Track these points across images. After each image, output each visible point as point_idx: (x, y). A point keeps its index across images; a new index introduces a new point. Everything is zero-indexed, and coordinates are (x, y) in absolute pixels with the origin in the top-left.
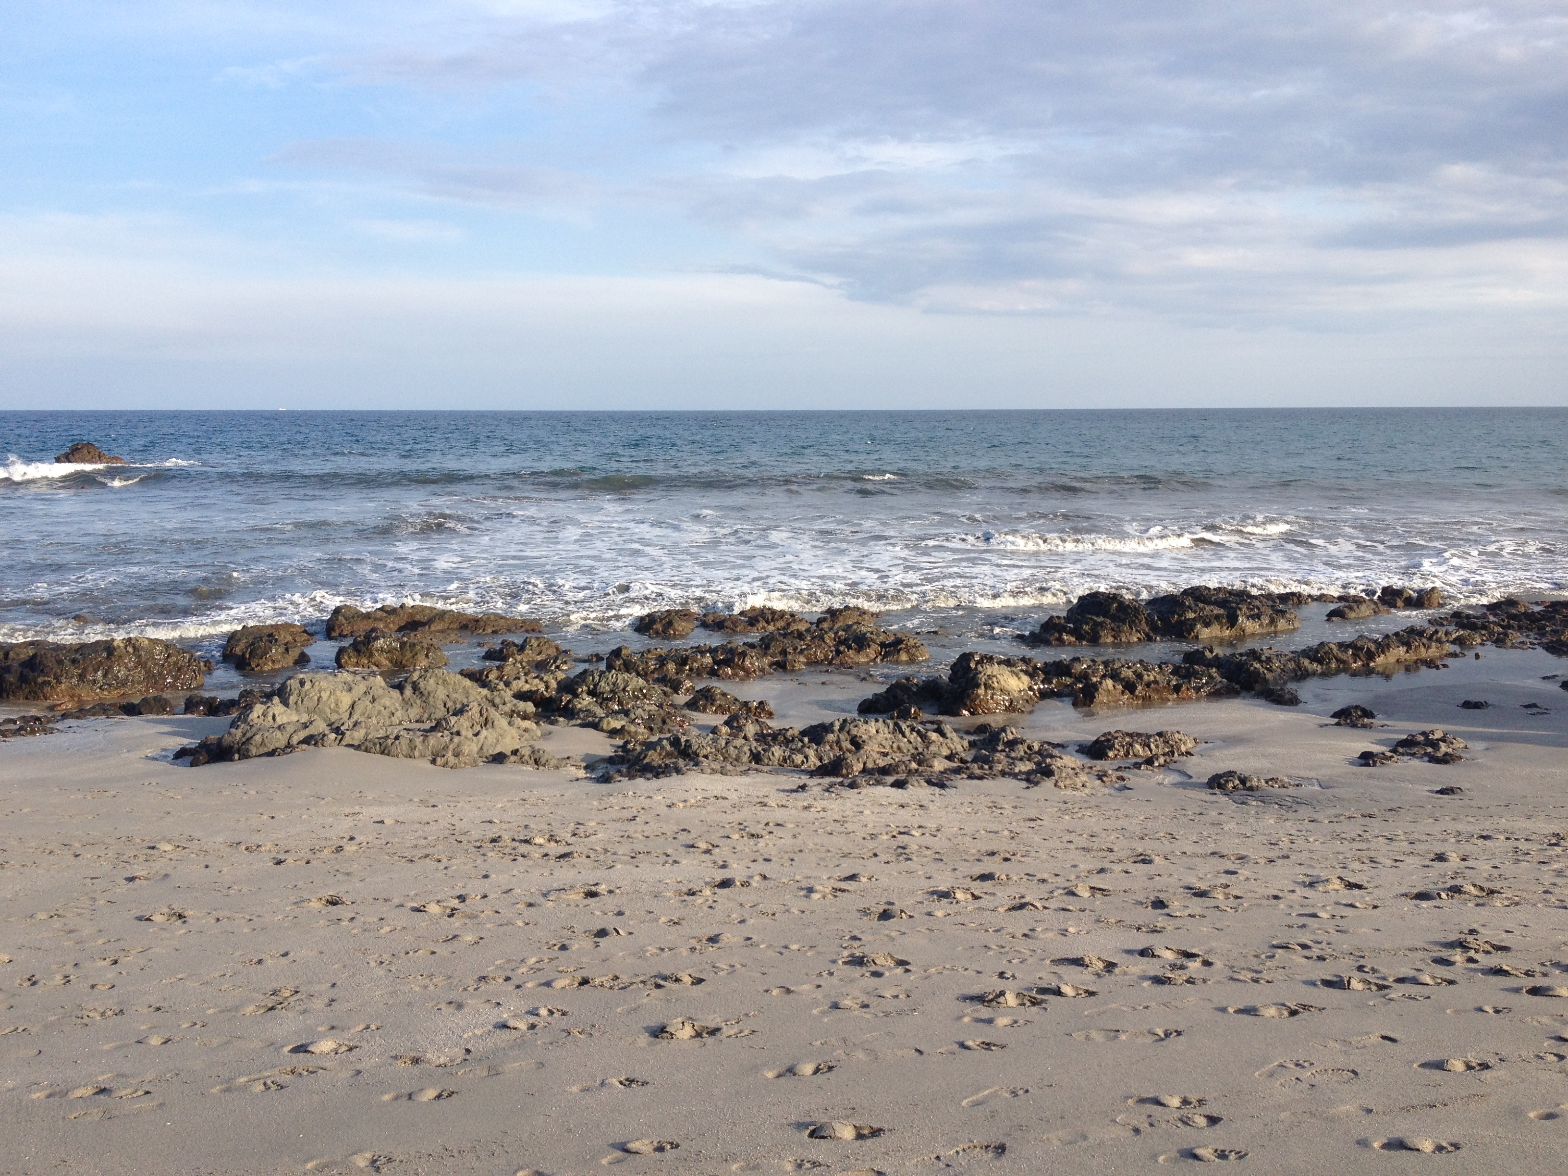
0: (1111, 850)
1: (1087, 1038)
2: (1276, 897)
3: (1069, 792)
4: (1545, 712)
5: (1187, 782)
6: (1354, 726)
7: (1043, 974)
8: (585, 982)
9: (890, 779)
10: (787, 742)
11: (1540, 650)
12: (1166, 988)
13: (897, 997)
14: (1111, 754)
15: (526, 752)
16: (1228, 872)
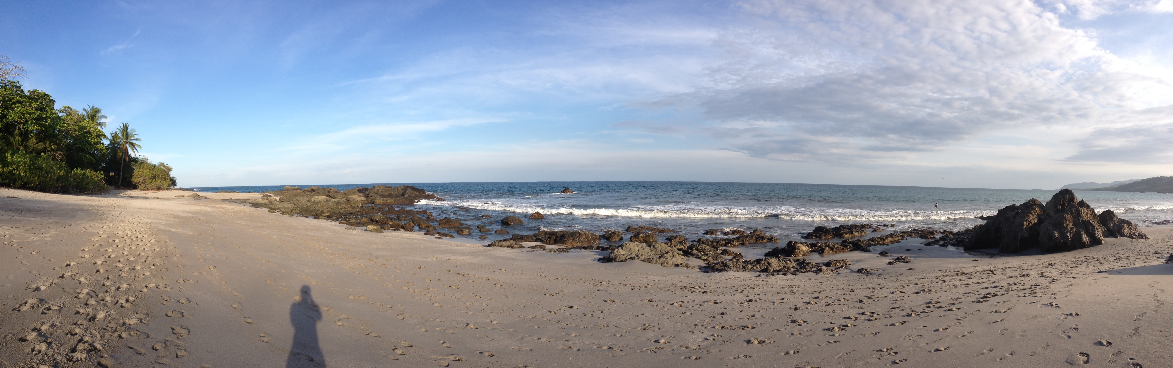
0: (844, 289)
1: (858, 337)
2: (886, 297)
3: (826, 275)
4: (923, 251)
5: (852, 271)
6: (885, 256)
7: (841, 322)
8: (723, 327)
9: (781, 273)
10: (751, 263)
11: (919, 238)
12: (871, 322)
13: (808, 331)
14: (831, 265)
15: (684, 264)
16: (872, 292)
